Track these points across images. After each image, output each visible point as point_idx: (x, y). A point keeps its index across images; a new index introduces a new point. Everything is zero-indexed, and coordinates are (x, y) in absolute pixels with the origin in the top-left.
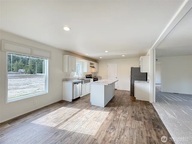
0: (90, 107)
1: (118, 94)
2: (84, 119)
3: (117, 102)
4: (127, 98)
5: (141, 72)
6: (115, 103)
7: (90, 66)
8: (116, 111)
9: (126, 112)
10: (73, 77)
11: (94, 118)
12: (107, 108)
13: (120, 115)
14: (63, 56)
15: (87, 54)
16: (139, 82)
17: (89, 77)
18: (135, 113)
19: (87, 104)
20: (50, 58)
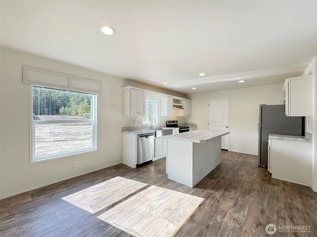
0: (165, 182)
1: (228, 160)
2: (144, 209)
3: (223, 178)
4: (248, 173)
5: (287, 114)
6: (219, 181)
7: (174, 106)
8: (218, 201)
9: (242, 207)
10: (140, 125)
11: (165, 211)
12: (199, 189)
13: (225, 215)
14: (123, 88)
15: (166, 84)
16: (280, 139)
17: (172, 124)
18: (267, 213)
19: (160, 176)
20: (99, 92)
